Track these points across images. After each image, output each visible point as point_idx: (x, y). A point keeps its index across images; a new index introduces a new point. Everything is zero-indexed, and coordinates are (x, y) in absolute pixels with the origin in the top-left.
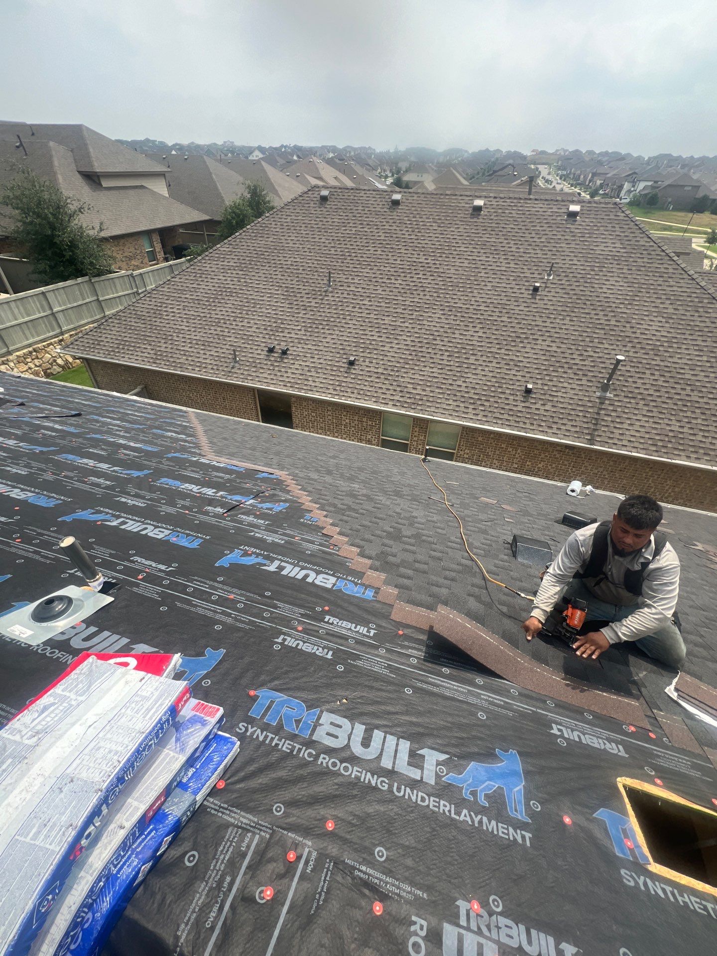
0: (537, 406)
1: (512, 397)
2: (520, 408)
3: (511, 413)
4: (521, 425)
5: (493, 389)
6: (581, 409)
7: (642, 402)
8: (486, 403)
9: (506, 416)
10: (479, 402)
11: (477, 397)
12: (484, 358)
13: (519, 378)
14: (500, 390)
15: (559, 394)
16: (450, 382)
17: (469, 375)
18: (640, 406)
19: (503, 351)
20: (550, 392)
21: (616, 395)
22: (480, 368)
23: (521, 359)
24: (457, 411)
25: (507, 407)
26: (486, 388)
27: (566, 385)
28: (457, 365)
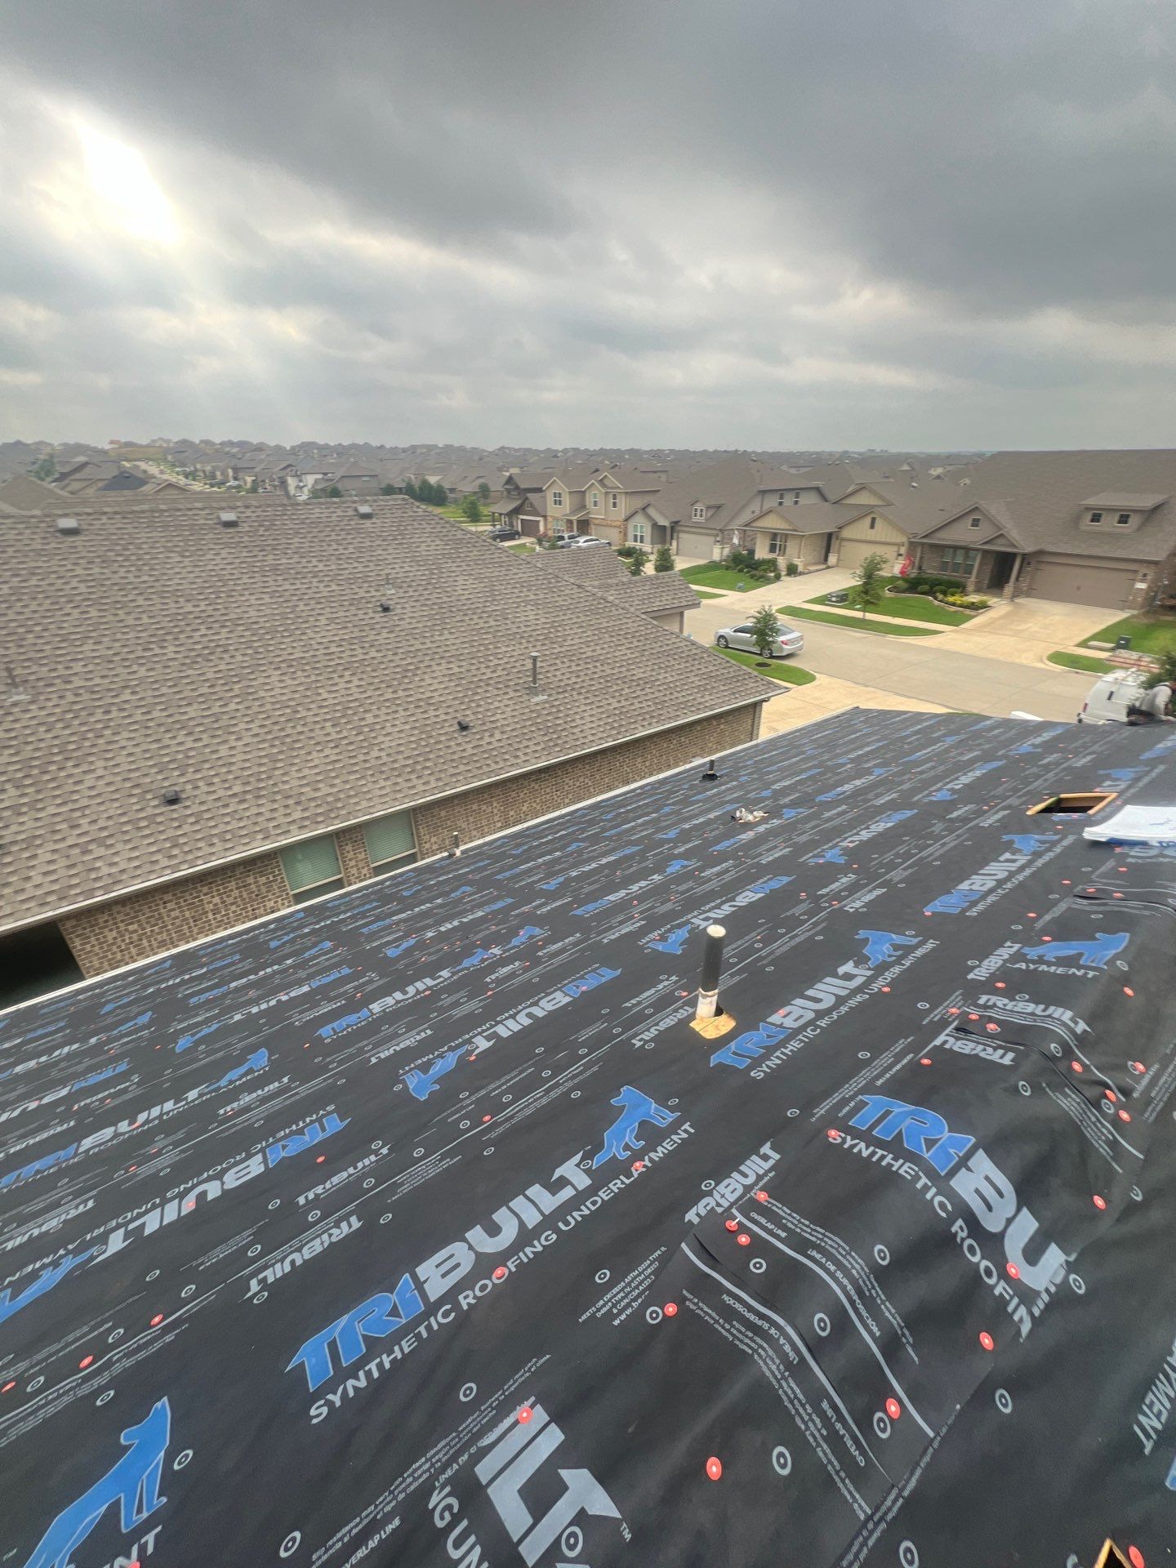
0: (487, 739)
1: (452, 743)
2: (470, 751)
3: (465, 761)
4: (486, 769)
5: (424, 743)
6: (530, 723)
7: (575, 693)
8: (428, 764)
9: (462, 768)
10: (419, 767)
11: (411, 762)
12: (384, 710)
13: (444, 717)
14: (432, 741)
15: (498, 716)
16: (362, 758)
17: (381, 739)
18: (576, 697)
19: (401, 693)
20: (487, 719)
21: (549, 695)
22: (388, 725)
23: (429, 695)
24: (400, 791)
25: (455, 757)
26: (414, 746)
27: (497, 704)
28: (354, 733)
